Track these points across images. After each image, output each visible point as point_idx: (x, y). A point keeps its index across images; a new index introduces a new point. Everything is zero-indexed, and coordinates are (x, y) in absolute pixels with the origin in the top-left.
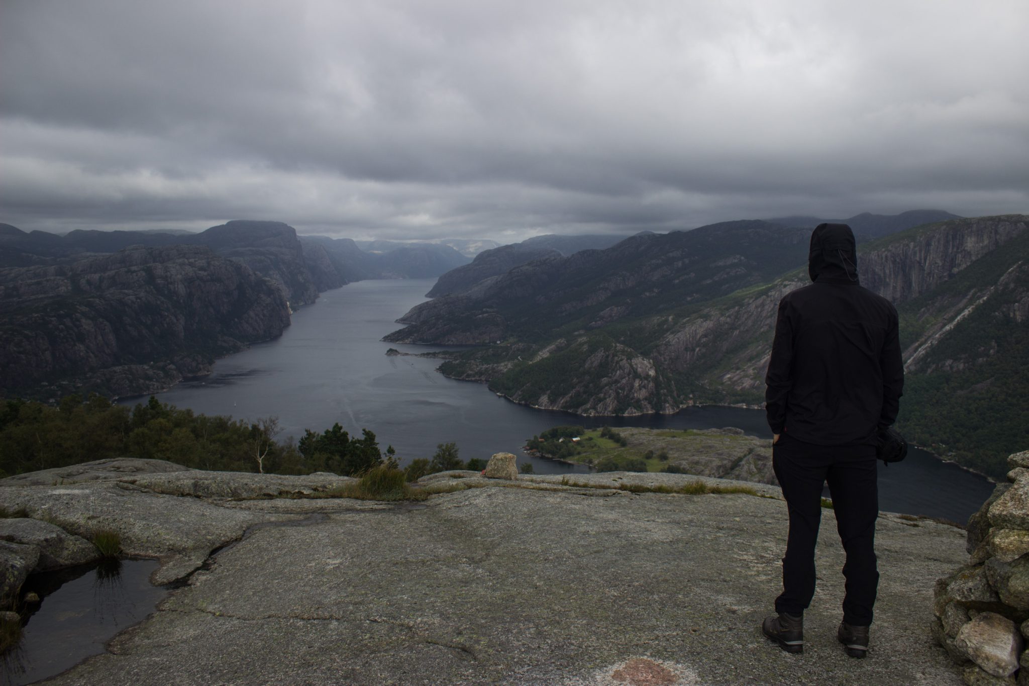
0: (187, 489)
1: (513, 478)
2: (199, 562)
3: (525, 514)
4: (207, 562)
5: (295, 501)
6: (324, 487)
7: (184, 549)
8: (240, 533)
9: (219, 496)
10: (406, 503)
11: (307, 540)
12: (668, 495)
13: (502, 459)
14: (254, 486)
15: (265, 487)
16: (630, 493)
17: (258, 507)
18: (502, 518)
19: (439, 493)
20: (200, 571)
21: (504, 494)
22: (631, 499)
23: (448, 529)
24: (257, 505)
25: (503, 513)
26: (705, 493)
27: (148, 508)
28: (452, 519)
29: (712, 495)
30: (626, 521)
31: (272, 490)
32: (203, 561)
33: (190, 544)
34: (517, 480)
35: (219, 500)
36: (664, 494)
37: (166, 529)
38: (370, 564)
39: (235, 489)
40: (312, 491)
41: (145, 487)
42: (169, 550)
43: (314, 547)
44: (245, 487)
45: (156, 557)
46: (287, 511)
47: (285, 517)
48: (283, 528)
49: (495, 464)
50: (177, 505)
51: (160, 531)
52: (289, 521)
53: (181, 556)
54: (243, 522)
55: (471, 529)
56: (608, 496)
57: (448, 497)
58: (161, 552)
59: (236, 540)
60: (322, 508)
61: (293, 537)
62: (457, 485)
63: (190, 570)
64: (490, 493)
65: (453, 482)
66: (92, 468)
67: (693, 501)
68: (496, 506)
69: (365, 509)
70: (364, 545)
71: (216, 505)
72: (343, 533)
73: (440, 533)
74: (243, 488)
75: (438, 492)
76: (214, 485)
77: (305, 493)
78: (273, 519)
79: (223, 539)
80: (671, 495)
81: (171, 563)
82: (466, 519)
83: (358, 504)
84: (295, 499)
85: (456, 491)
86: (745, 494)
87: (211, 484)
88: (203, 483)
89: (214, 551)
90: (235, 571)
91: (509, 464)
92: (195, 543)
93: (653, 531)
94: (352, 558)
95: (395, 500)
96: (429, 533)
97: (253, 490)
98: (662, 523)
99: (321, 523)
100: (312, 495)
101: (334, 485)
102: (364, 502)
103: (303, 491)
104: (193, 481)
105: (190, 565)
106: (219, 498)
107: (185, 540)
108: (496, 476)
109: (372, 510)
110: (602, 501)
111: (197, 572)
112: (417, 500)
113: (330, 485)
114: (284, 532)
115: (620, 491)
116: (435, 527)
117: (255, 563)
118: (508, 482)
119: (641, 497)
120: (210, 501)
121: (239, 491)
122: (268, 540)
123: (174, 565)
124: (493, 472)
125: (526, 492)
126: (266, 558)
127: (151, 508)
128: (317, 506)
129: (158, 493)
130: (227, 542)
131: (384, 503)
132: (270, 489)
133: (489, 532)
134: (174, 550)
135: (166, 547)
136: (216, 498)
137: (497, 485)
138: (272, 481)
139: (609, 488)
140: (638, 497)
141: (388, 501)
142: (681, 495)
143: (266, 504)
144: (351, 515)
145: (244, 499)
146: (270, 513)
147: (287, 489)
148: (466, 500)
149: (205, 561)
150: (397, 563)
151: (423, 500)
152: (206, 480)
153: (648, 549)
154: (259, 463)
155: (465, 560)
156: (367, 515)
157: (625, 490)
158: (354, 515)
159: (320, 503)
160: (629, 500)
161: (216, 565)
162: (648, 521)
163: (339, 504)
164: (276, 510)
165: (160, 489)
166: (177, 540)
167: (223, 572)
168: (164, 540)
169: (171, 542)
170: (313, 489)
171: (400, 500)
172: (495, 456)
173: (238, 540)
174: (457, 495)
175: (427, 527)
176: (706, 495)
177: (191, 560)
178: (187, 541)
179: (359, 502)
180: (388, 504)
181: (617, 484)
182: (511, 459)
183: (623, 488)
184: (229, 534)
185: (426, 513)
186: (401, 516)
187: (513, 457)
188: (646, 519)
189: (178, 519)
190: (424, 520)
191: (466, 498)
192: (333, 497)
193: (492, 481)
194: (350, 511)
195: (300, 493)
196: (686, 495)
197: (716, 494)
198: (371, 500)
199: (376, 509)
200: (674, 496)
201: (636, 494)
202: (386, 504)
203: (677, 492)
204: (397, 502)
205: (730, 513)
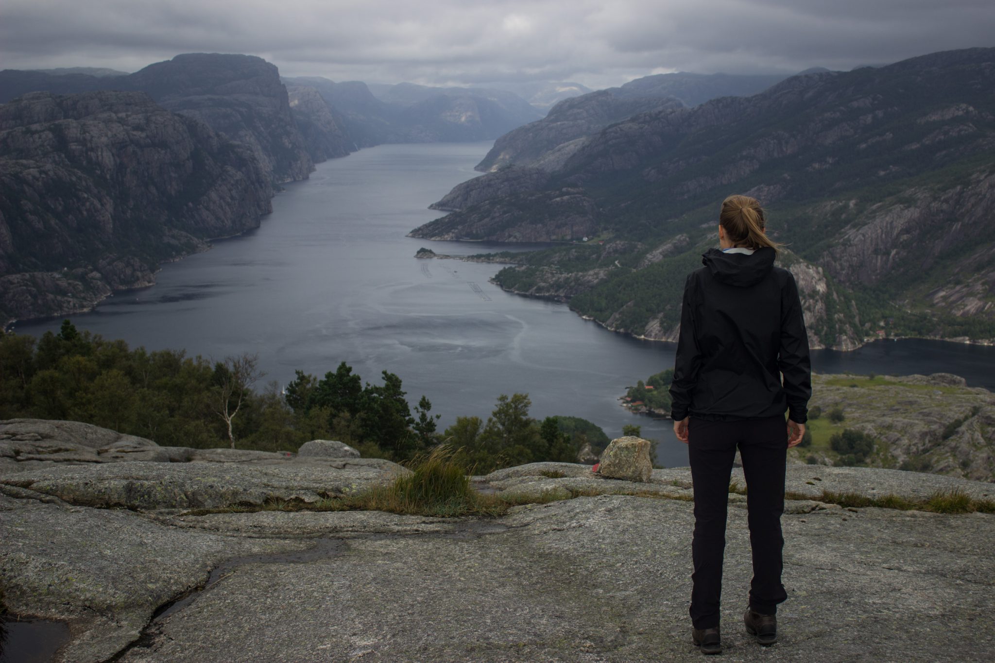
0: (116, 496)
1: (644, 478)
2: (133, 632)
3: (675, 548)
4: (148, 631)
5: (292, 514)
6: (338, 490)
7: (110, 608)
8: (203, 576)
9: (167, 507)
10: (473, 520)
11: (315, 594)
12: (903, 512)
13: (627, 448)
14: (224, 490)
15: (241, 490)
16: (839, 507)
17: (231, 527)
18: (634, 555)
19: (525, 503)
20: (136, 649)
21: (634, 508)
22: (845, 520)
23: (547, 573)
24: (229, 523)
25: (637, 545)
26: (967, 512)
27: (51, 533)
28: (551, 554)
29: (979, 514)
30: (851, 568)
31: (255, 495)
32: (140, 629)
33: (120, 598)
34: (650, 481)
35: (168, 514)
36: (896, 511)
37: (81, 571)
38: (425, 649)
39: (193, 493)
40: (318, 498)
41: (47, 493)
42: (85, 608)
43: (327, 610)
44: (210, 491)
45: (63, 621)
46: (280, 534)
47: (276, 545)
48: (274, 568)
49: (615, 455)
50: (98, 526)
51: (70, 576)
52: (283, 553)
53: (104, 619)
54: (206, 556)
55: (585, 573)
56: (805, 513)
57: (539, 512)
58: (72, 612)
59: (196, 589)
60: (335, 530)
61: (291, 587)
62: (555, 489)
63: (118, 648)
64: (610, 507)
65: (549, 485)
67: (950, 526)
68: (624, 532)
69: (405, 531)
70: (412, 606)
71: (163, 522)
72: (374, 579)
73: (534, 580)
74: (206, 493)
75: (523, 501)
76: (159, 489)
77: (306, 500)
78: (256, 550)
79: (174, 588)
80: (910, 512)
81: (88, 633)
82: (576, 553)
83: (393, 522)
84: (291, 511)
85: (553, 500)
87: (154, 487)
88: (142, 485)
89: (160, 610)
90: (195, 651)
91: (638, 456)
92: (128, 598)
93: (904, 590)
94: (394, 636)
95: (454, 515)
96: (516, 579)
97: (222, 496)
98: (916, 573)
99: (336, 556)
100: (318, 505)
101: (354, 487)
102: (404, 517)
103: (303, 497)
104: (125, 482)
105: (119, 638)
106: (167, 510)
107: (111, 591)
108: (618, 476)
109: (418, 534)
110: (795, 522)
111: (131, 650)
112: (489, 515)
113: (347, 486)
114: (276, 576)
115: (822, 504)
116: (524, 568)
117: (227, 636)
118: (637, 486)
119: (860, 515)
120: (153, 516)
121: (200, 498)
122: (249, 590)
123: (93, 638)
124: (612, 469)
125: (671, 505)
126: (247, 627)
127: (56, 533)
128: (328, 525)
129: (68, 502)
130: (181, 593)
131: (435, 519)
132: (251, 494)
133: (617, 580)
134: (92, 609)
135: (80, 603)
136: (163, 510)
137: (619, 492)
138: (253, 480)
139: (803, 497)
140: (854, 515)
141: (443, 517)
142: (928, 514)
143: (244, 520)
144: (383, 542)
145: (208, 512)
146: (250, 537)
147: (277, 493)
148: (572, 518)
149: (145, 629)
150: (473, 649)
151: (500, 516)
152: (147, 480)
153: (907, 632)
154: (228, 424)
155: (588, 643)
156: (411, 542)
157: (830, 502)
158: (388, 542)
159: (332, 519)
160: (840, 521)
161: (163, 638)
162: (890, 569)
163: (362, 522)
164: (260, 532)
165: (72, 496)
166: (98, 592)
167: (174, 652)
168: (76, 590)
169: (88, 595)
170: (319, 494)
171: (462, 515)
172: (615, 443)
173: (199, 588)
174: (555, 509)
175: (511, 568)
176: (969, 515)
177: (121, 627)
178: (115, 593)
179: (396, 518)
180: (444, 522)
181: (817, 490)
182: (642, 447)
183: (827, 498)
184: (184, 580)
185: (507, 539)
186: (465, 545)
187: (646, 444)
188: (885, 565)
189: (101, 553)
190: (505, 554)
191: (572, 514)
192: (353, 508)
193: (611, 484)
194: (382, 536)
195: (298, 500)
196: (935, 514)
197: (986, 512)
198: (414, 514)
199: (425, 532)
200: (915, 516)
201: (850, 510)
202: (440, 521)
203: (920, 507)
204: (457, 519)
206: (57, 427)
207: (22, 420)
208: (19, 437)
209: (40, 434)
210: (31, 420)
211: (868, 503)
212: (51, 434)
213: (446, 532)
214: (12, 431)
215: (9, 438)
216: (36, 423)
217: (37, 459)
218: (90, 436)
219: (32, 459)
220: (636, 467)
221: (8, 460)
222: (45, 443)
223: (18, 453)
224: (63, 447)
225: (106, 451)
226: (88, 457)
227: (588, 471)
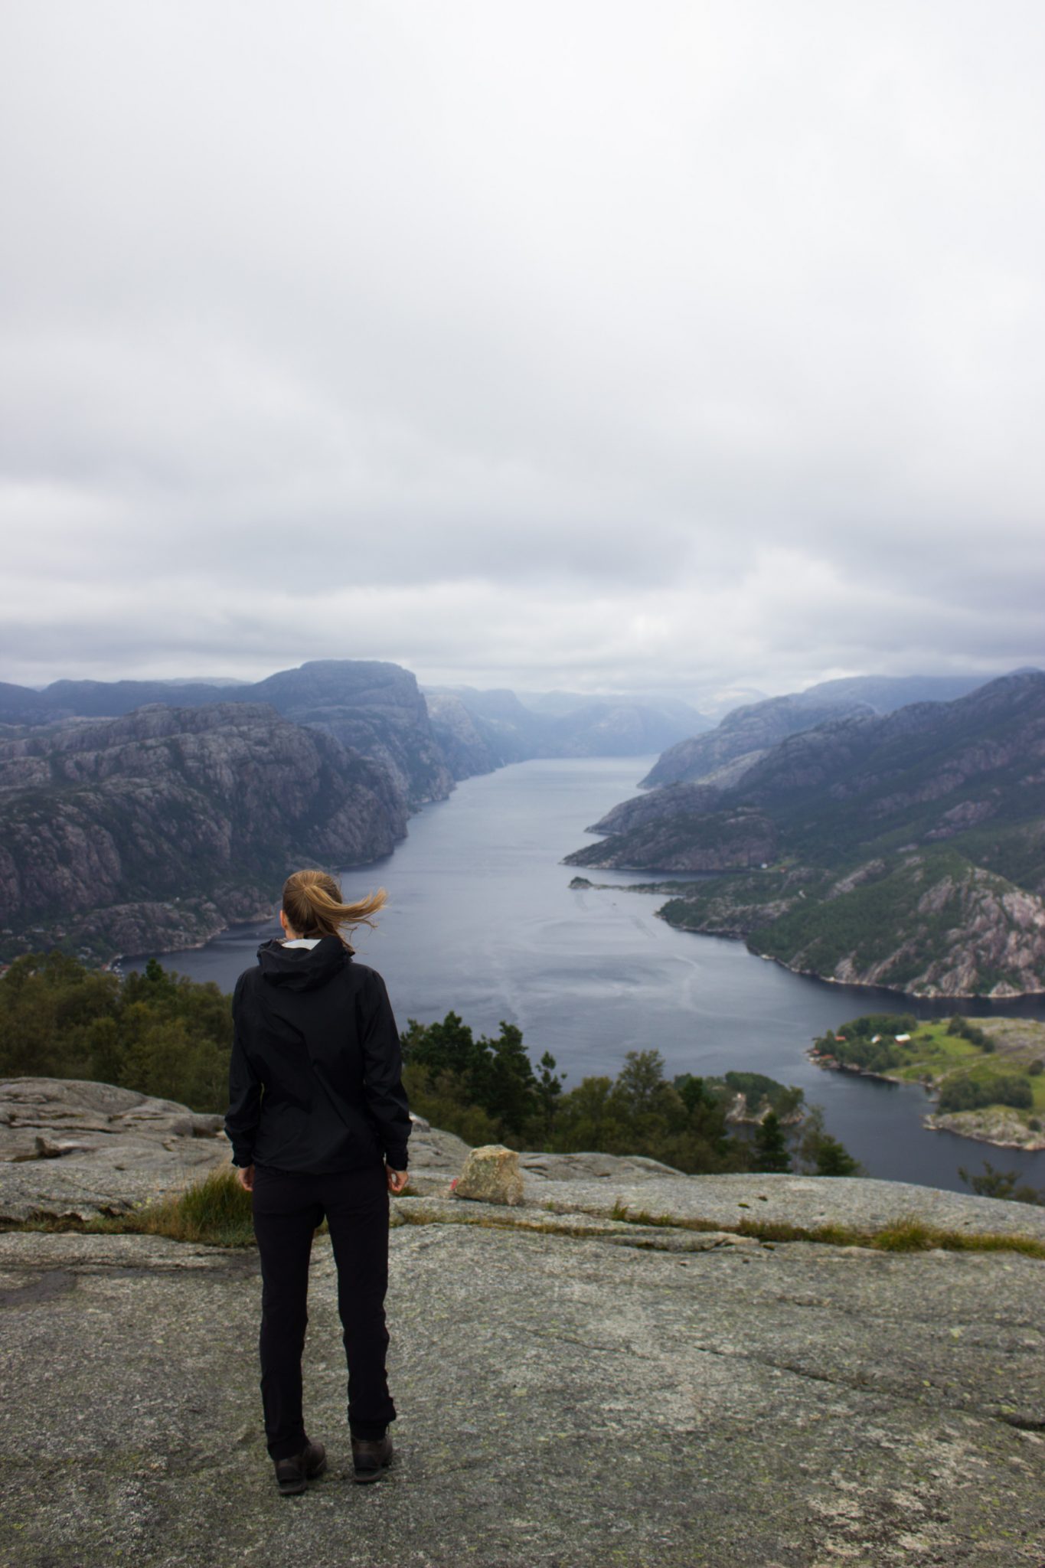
1: (510, 1200)
5: (48, 1238)
6: (127, 1205)
12: (835, 1250)
13: (485, 1160)
16: (755, 1241)
21: (458, 1244)
26: (922, 1249)
29: (939, 1253)
30: (643, 1351)
31: (17, 1210)
36: (828, 1249)
40: (98, 1215)
46: (7, 1265)
49: (472, 1170)
56: (697, 1252)
60: (80, 1260)
67: (887, 1272)
69: (162, 1266)
77: (84, 1217)
80: (846, 1250)
83: (159, 1253)
86: (1015, 1253)
91: (501, 1171)
93: (678, 1389)
95: (241, 1246)
99: (48, 1299)
100: (89, 1225)
101: (149, 1201)
102: (177, 1247)
103: (80, 1214)
108: (475, 1196)
109: (178, 1271)
113: (140, 1200)
115: (733, 1238)
124: (468, 1187)
128: (77, 1253)
131: (214, 1251)
139: (713, 1227)
140: (765, 1253)
141: (226, 1247)
142: (868, 1252)
144: (121, 1282)
147: (49, 1208)
156: (154, 1282)
157: (747, 1234)
158: (128, 1282)
159: (88, 1246)
162: (699, 1350)
163: (122, 1251)
170: (101, 1211)
172: (474, 1153)
176: (925, 1254)
179: (165, 1246)
180: (221, 1255)
181: (738, 1216)
183: (744, 1229)
186: (217, 1290)
194: (131, 1271)
195: (74, 1217)
196: (879, 1252)
197: (951, 1250)
198: (194, 1241)
199: (185, 1268)
200: (848, 1256)
201: (765, 1247)
202: (219, 1254)
203: (865, 1242)
204: (243, 1251)
205: (950, 1312)
206: (68, 1089)
207: (30, 1078)
208: (21, 1099)
209: (46, 1097)
210: (41, 1079)
211: (800, 1235)
212: (59, 1096)
213: (214, 1269)
214: (14, 1092)
215: (10, 1100)
216: (45, 1082)
217: (36, 1127)
218: (107, 1099)
219: (28, 1125)
220: (498, 1186)
222: (48, 1108)
223: (13, 1118)
224: (68, 1112)
225: (121, 1117)
226: (94, 1124)
227: (449, 1187)
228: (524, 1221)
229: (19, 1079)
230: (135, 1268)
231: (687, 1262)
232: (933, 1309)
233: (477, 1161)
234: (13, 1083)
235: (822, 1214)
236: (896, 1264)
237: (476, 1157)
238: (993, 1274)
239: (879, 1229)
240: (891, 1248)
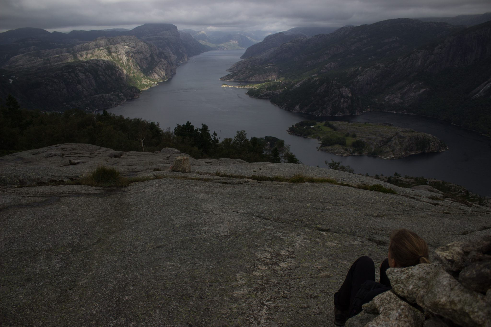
1: (187, 171)
6: (77, 177)
10: (114, 188)
12: (279, 183)
13: (179, 160)
14: (34, 178)
15: (41, 178)
16: (256, 181)
19: (137, 181)
21: (169, 184)
24: (27, 191)
28: (124, 203)
29: (307, 183)
34: (190, 172)
35: (8, 187)
36: (276, 183)
40: (69, 180)
44: (30, 178)
46: (40, 195)
47: (33, 200)
49: (176, 163)
52: (33, 203)
55: (128, 212)
57: (138, 185)
60: (62, 193)
64: (161, 183)
65: (150, 174)
66: (51, 149)
68: (155, 194)
69: (85, 193)
74: (27, 179)
77: (65, 180)
78: (24, 202)
80: (281, 183)
82: (132, 203)
83: (84, 190)
84: (54, 185)
85: (146, 180)
86: (328, 183)
87: (7, 178)
95: (109, 186)
99: (51, 204)
100: (66, 183)
101: (84, 175)
102: (90, 188)
106: (11, 186)
108: (177, 170)
110: (231, 188)
112: (122, 186)
113: (81, 175)
115: (250, 180)
118: (180, 174)
119: (261, 184)
124: (175, 168)
132: (44, 179)
138: (49, 174)
139: (245, 177)
140: (258, 184)
141: (105, 187)
142: (287, 183)
143: (34, 189)
145: (24, 187)
146: (29, 196)
147: (55, 179)
148: (144, 188)
151: (125, 186)
152: (4, 175)
156: (82, 198)
158: (74, 198)
159: (65, 189)
160: (250, 187)
163: (74, 190)
164: (35, 194)
171: (112, 186)
174: (143, 184)
176: (303, 183)
179: (88, 188)
181: (252, 173)
183: (253, 178)
187: (187, 159)
192: (76, 184)
193: (172, 174)
196: (291, 183)
197: (310, 182)
198: (96, 186)
199: (92, 194)
200: (282, 184)
201: (259, 182)
202: (102, 189)
203: (287, 181)
204: (109, 188)
205: (308, 199)
206: (79, 146)
207: (68, 144)
208: (65, 149)
209: (72, 148)
210: (71, 144)
211: (269, 179)
212: (76, 148)
213: (100, 194)
214: (63, 148)
215: (62, 150)
217: (69, 157)
218: (90, 148)
219: (68, 156)
220: (183, 167)
221: (59, 157)
222: (73, 151)
223: (63, 154)
224: (79, 152)
225: (94, 153)
226: (86, 155)
227: (170, 168)
228: (190, 177)
229: (65, 144)
230: (77, 194)
231: (235, 187)
232: (303, 199)
233: (177, 160)
234: (63, 145)
235: (276, 173)
236: (295, 186)
237: (176, 159)
238: (321, 189)
239: (291, 177)
240: (294, 182)
